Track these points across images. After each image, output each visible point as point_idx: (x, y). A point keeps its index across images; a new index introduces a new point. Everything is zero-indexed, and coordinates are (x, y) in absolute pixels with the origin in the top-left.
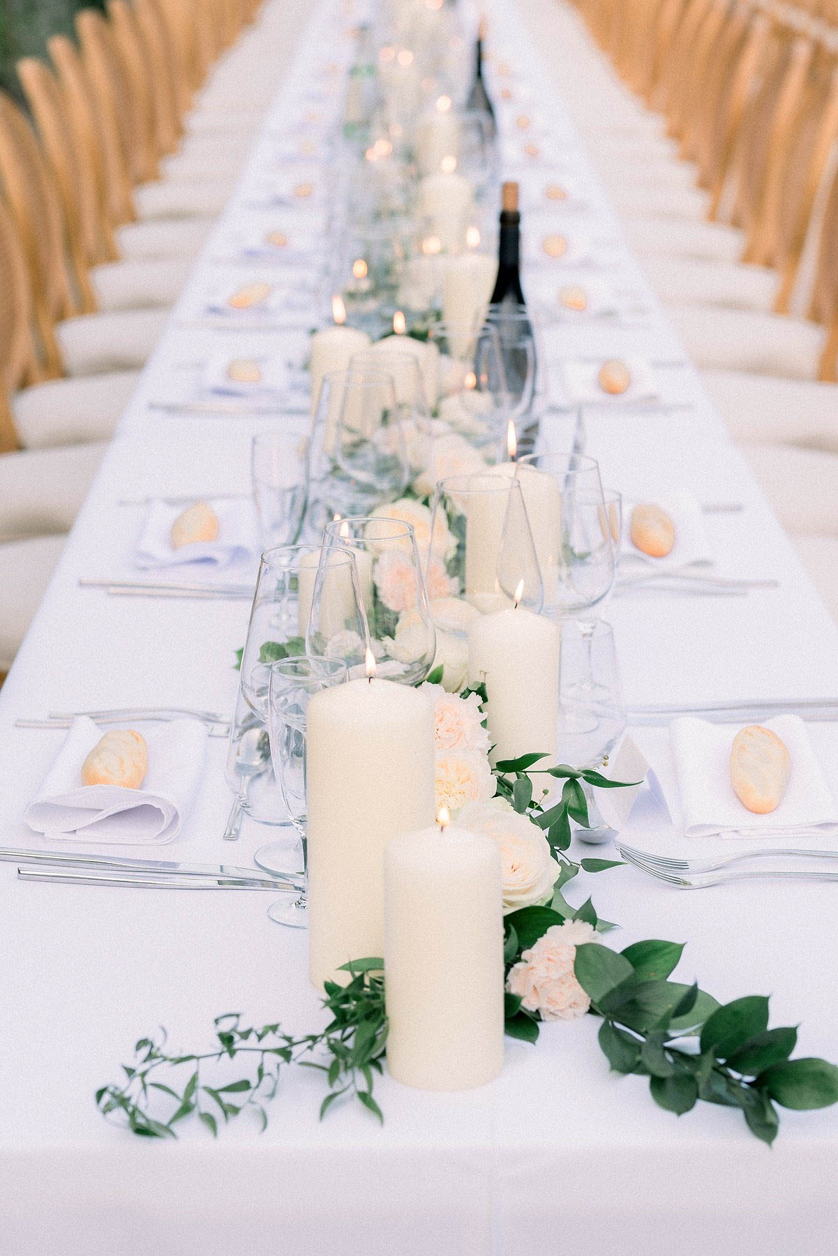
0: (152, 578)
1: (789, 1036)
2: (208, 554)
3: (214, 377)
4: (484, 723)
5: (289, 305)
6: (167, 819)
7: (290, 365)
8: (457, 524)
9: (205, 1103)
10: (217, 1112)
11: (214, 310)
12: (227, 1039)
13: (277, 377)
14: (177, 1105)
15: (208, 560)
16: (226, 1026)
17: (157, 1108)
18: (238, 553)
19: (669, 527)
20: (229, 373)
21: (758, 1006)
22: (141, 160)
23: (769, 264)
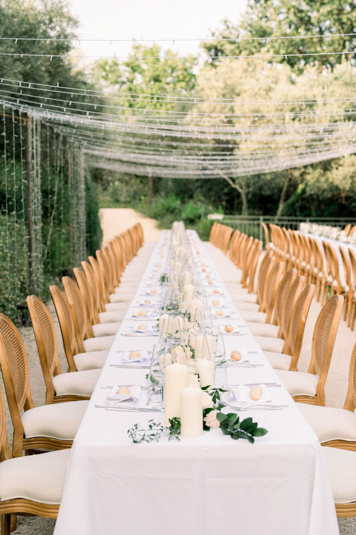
0: (126, 365)
1: (256, 424)
2: (139, 360)
3: (136, 329)
4: (199, 381)
5: (151, 316)
6: (135, 401)
7: (153, 327)
8: (192, 351)
9: (146, 438)
10: (149, 440)
11: (134, 316)
12: (151, 426)
13: (150, 329)
14: (142, 438)
15: (139, 361)
16: (151, 423)
17: (138, 438)
18: (145, 360)
19: (239, 354)
20: (139, 328)
21: (250, 419)
22: (110, 288)
23: (264, 311)
